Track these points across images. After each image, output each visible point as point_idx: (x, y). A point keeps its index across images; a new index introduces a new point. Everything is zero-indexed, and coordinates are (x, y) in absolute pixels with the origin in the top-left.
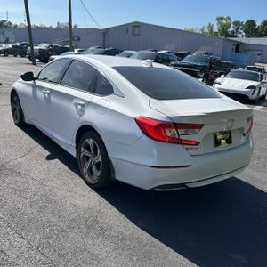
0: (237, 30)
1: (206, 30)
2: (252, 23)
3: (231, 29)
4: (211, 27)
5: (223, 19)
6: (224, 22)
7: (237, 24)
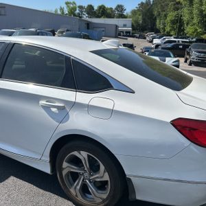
0: (82, 12)
1: (59, 12)
2: (91, 7)
3: (77, 11)
4: (62, 9)
5: (70, 3)
6: (71, 6)
7: (81, 7)
